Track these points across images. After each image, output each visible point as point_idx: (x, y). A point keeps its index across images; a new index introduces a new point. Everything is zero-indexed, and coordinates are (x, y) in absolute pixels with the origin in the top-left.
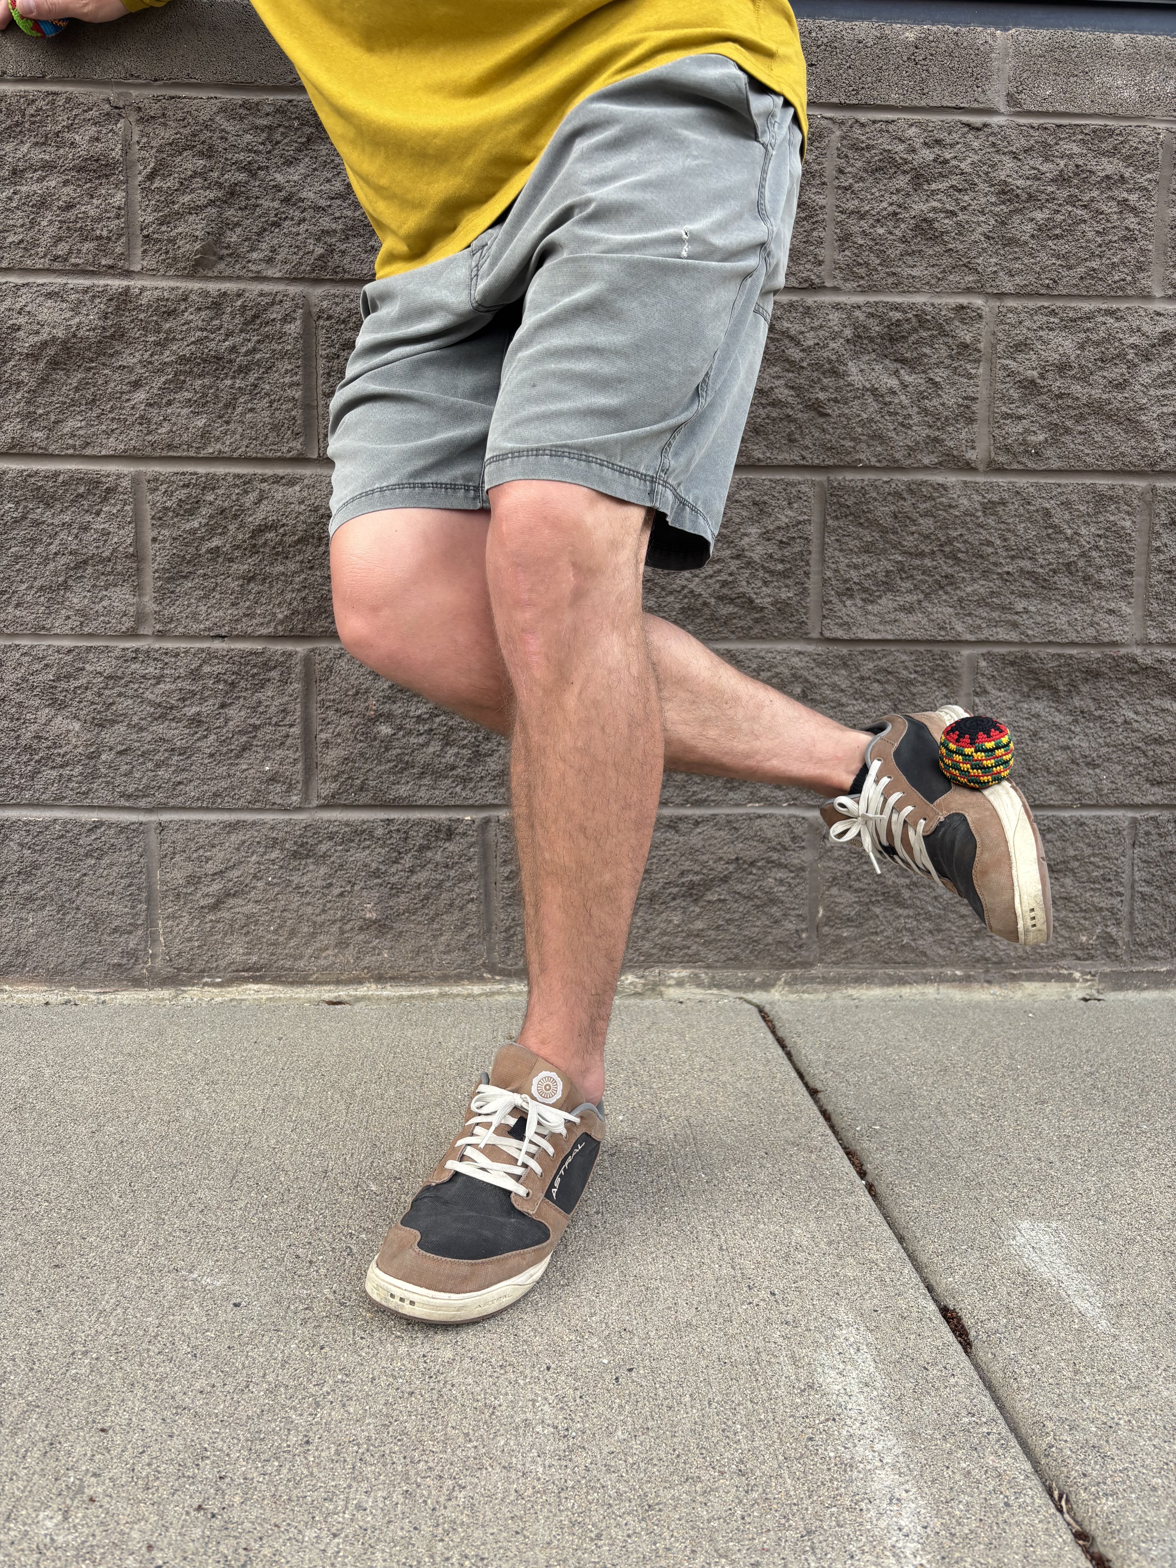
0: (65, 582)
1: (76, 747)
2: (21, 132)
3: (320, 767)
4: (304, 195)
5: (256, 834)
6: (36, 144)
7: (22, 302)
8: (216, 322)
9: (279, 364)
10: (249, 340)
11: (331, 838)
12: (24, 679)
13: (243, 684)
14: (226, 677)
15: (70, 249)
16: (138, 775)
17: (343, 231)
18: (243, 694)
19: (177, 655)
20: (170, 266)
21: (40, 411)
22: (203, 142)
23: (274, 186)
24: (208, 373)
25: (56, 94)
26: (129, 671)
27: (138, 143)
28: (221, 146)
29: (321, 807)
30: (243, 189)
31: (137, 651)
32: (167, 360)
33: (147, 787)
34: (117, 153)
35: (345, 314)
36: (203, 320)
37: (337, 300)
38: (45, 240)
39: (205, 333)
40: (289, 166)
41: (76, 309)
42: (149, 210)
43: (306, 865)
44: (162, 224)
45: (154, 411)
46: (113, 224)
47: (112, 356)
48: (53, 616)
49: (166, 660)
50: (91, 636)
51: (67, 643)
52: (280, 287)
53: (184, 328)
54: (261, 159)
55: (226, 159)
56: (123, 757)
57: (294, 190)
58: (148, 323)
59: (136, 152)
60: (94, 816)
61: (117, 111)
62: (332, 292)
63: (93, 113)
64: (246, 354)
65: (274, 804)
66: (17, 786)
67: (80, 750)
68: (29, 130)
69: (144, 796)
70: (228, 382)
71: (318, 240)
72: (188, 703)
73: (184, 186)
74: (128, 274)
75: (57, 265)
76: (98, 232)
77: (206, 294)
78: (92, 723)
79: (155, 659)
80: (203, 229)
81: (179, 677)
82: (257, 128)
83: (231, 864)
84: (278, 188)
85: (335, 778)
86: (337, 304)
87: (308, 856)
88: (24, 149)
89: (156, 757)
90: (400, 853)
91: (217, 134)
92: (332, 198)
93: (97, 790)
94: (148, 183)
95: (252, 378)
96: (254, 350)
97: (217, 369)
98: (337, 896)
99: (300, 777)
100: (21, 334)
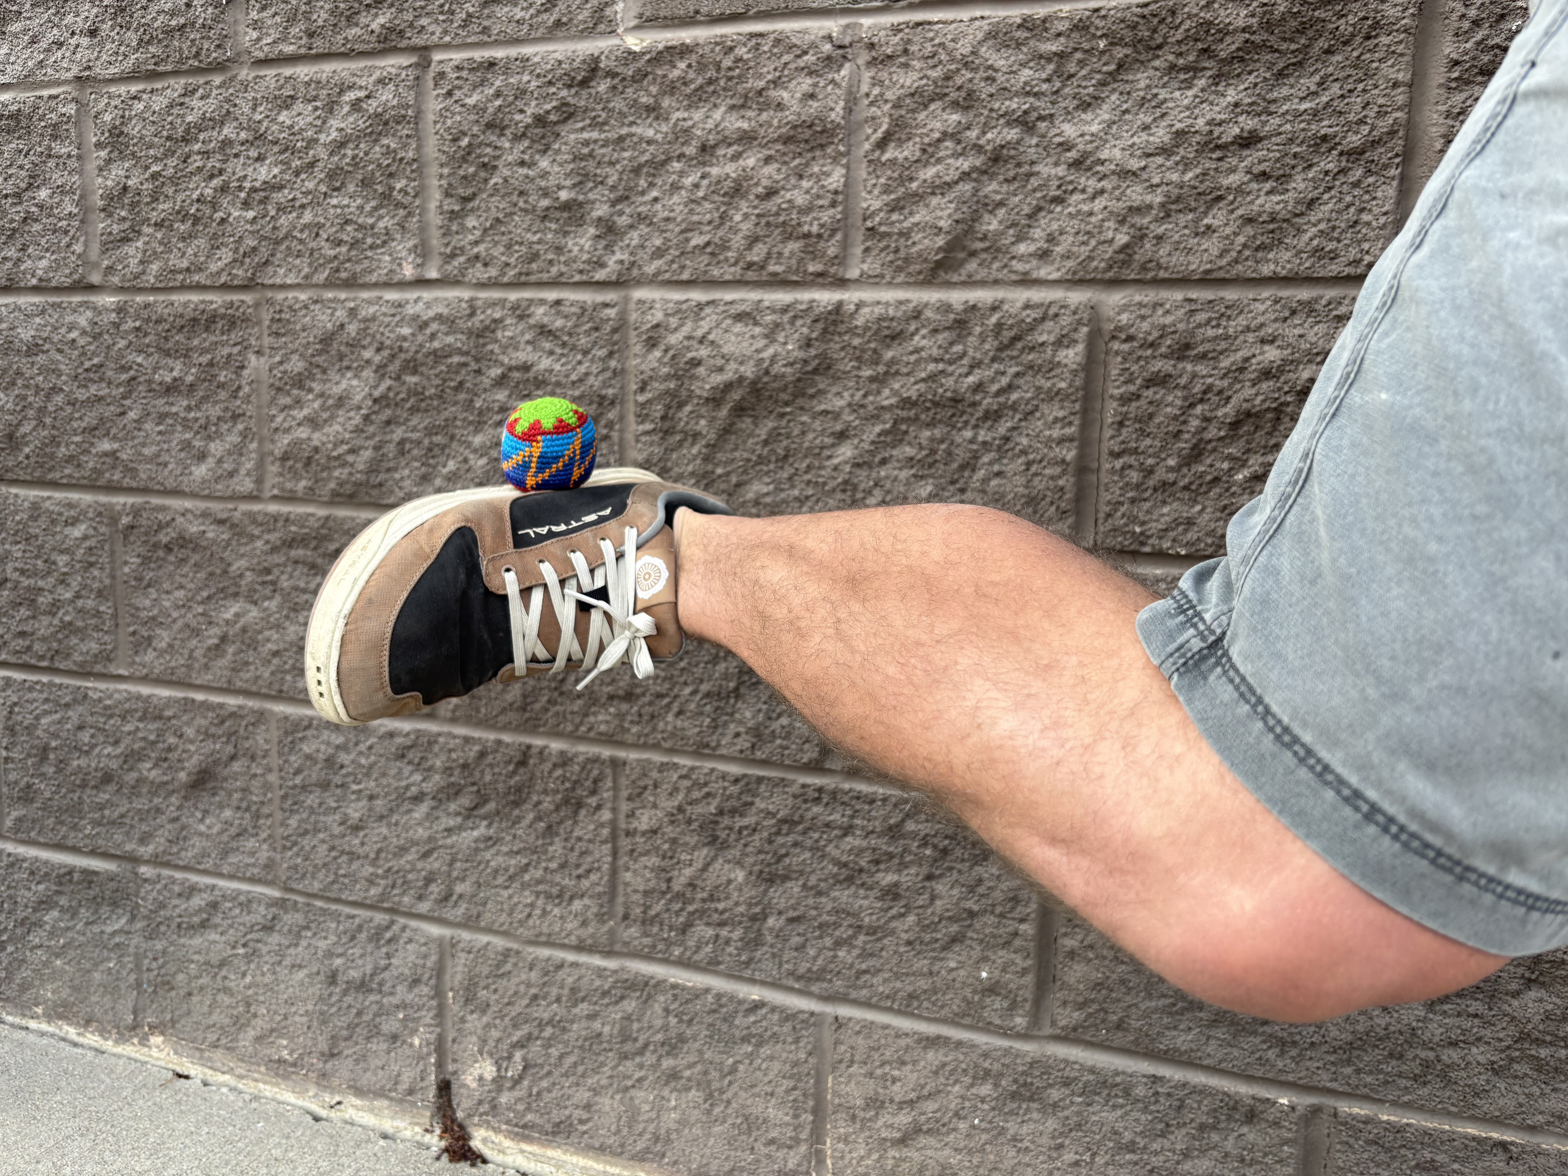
0: (737, 689)
1: (737, 904)
2: (714, 92)
3: (1059, 983)
4: (1104, 155)
5: (961, 1057)
6: (732, 107)
7: (705, 326)
8: (958, 348)
9: (1045, 408)
10: (1003, 373)
11: (1066, 1084)
12: (680, 809)
13: (958, 852)
14: (936, 841)
15: (769, 253)
16: (812, 952)
17: (1163, 205)
18: (959, 866)
19: (872, 802)
20: (900, 269)
21: (719, 471)
22: (959, 88)
23: (1060, 144)
24: (940, 421)
25: (761, 35)
26: (809, 815)
27: (867, 95)
28: (985, 90)
29: (1056, 1038)
30: (1012, 152)
31: (820, 790)
32: (886, 403)
33: (823, 970)
34: (837, 115)
35: (1155, 334)
36: (940, 347)
37: (1143, 311)
38: (737, 241)
39: (941, 366)
40: (1084, 111)
41: (770, 336)
42: (876, 192)
43: (1028, 1110)
44: (892, 211)
45: (863, 473)
46: (826, 216)
47: (812, 397)
48: (720, 730)
49: (858, 807)
50: (764, 763)
51: (734, 769)
52: (1056, 294)
53: (913, 358)
54: (1043, 106)
55: (991, 110)
56: (795, 925)
57: (1089, 148)
58: (863, 351)
59: (864, 110)
60: (755, 993)
61: (840, 52)
62: (1137, 298)
63: (809, 58)
64: (998, 394)
65: (990, 1023)
66: (665, 939)
67: (742, 909)
68: (724, 89)
69: (818, 979)
70: (968, 434)
71: (1122, 222)
72: (882, 866)
73: (928, 154)
74: (842, 283)
75: (751, 275)
76: (806, 228)
77: (946, 308)
78: (758, 877)
79: (843, 803)
80: (950, 216)
81: (872, 832)
82: (1041, 57)
83: (925, 1092)
84: (1067, 146)
85: (1081, 1006)
86: (1143, 318)
87: (1031, 1099)
88: (718, 115)
89: (837, 933)
90: (1168, 1125)
91: (981, 74)
92: (1149, 155)
93: (760, 961)
94: (877, 153)
95: (1002, 429)
96: (1010, 387)
97: (953, 415)
98: (1070, 1165)
99: (1028, 994)
100: (701, 371)
